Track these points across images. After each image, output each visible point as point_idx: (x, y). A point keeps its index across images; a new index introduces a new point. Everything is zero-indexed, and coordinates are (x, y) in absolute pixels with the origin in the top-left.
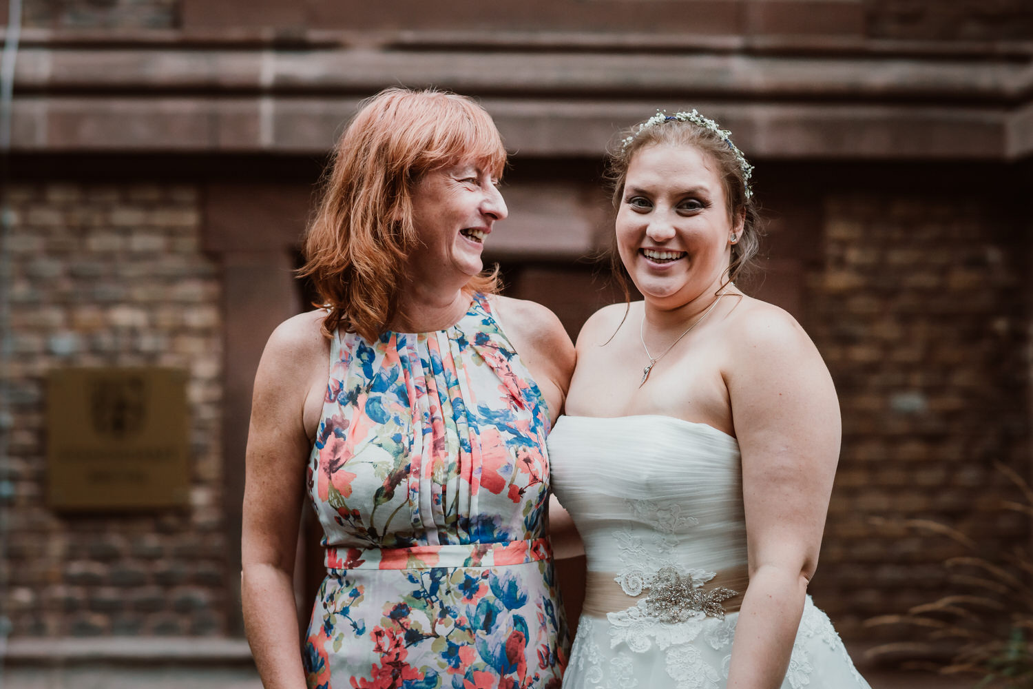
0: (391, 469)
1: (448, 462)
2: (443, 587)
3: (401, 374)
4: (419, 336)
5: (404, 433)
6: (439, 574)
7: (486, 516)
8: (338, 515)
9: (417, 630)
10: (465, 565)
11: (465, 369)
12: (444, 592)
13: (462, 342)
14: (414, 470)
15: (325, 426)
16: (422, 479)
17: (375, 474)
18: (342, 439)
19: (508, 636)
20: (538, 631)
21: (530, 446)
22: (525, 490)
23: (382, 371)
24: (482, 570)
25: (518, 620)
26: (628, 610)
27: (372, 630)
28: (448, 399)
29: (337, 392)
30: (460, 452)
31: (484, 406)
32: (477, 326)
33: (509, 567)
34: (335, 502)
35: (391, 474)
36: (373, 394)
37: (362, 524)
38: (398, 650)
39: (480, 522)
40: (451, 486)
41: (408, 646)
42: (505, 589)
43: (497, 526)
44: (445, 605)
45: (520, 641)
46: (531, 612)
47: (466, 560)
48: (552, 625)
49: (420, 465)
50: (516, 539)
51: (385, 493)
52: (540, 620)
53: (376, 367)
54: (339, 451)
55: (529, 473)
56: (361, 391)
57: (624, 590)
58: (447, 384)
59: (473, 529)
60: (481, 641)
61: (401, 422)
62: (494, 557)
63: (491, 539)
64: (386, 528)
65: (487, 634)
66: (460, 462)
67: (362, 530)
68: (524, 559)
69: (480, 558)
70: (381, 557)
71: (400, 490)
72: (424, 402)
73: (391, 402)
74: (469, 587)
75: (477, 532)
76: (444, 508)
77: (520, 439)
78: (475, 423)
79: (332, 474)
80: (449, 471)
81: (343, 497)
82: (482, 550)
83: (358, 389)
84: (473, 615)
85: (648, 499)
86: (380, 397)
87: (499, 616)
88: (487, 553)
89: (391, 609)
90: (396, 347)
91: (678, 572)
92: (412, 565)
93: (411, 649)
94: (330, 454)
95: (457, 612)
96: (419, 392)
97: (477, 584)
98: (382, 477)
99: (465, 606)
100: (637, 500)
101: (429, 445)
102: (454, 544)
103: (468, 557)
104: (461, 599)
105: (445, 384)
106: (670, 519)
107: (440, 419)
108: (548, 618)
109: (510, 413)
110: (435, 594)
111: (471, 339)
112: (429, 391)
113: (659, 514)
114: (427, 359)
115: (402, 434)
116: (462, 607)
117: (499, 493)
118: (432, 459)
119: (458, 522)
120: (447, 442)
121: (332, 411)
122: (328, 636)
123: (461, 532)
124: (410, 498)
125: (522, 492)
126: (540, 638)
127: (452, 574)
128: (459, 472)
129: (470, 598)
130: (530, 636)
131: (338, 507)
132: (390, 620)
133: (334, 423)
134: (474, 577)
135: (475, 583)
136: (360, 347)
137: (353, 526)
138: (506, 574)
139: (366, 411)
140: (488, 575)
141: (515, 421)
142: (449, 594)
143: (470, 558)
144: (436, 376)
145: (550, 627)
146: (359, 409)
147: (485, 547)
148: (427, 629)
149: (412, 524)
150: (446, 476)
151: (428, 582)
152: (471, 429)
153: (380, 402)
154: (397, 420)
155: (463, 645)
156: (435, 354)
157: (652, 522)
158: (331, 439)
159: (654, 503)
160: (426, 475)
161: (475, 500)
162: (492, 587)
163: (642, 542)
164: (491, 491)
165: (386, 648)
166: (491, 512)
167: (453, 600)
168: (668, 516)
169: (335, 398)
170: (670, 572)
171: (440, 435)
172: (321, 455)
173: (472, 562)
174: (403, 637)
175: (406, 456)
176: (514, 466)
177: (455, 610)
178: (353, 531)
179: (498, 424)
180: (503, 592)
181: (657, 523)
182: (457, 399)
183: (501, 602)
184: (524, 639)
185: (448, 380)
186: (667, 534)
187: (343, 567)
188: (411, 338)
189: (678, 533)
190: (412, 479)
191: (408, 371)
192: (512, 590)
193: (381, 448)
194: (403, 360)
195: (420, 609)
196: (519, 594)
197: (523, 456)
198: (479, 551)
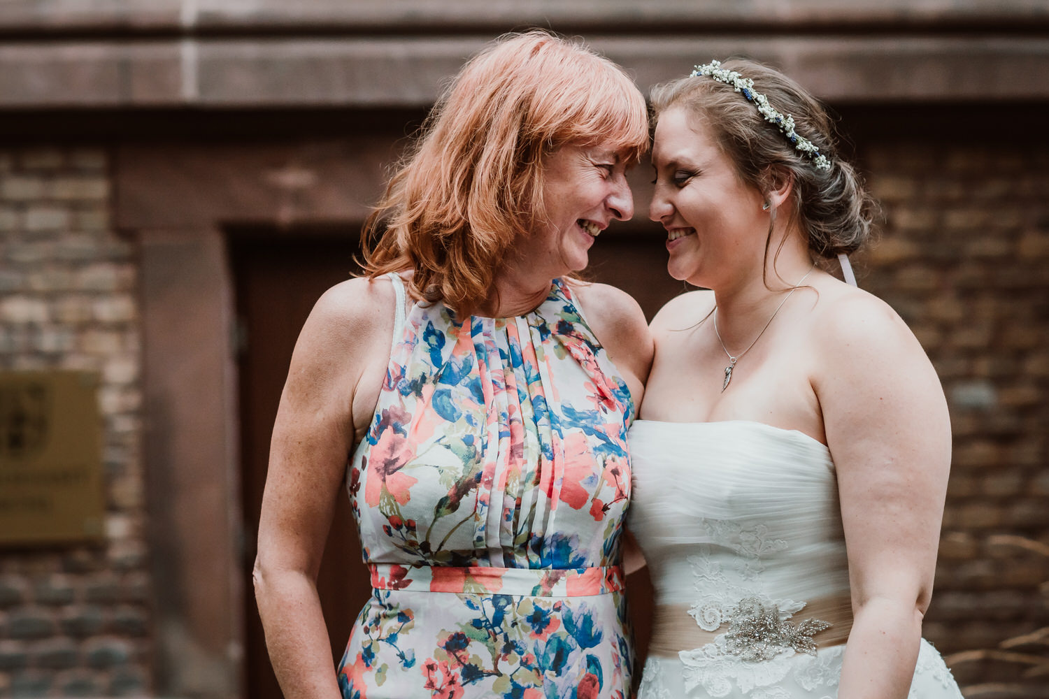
0: (460, 476)
1: (526, 471)
2: (509, 618)
3: (476, 366)
4: (497, 322)
5: (477, 434)
6: (503, 602)
7: (562, 535)
8: (388, 524)
9: (476, 665)
10: (534, 594)
11: (547, 361)
12: (510, 624)
13: (544, 330)
14: (486, 480)
15: (382, 419)
16: (494, 490)
17: (440, 481)
18: (401, 435)
19: (580, 680)
20: (612, 674)
21: (620, 455)
22: (609, 507)
23: (453, 360)
24: (553, 601)
25: (592, 661)
26: (704, 647)
27: (424, 664)
28: (528, 397)
29: (398, 378)
30: (540, 460)
31: (568, 406)
32: (559, 312)
33: (584, 599)
34: (387, 510)
35: (458, 482)
36: (441, 386)
37: (416, 537)
38: (453, 688)
39: (555, 543)
40: (527, 500)
41: (464, 684)
42: (579, 624)
43: (574, 549)
44: (510, 639)
45: (594, 685)
46: (606, 652)
47: (534, 588)
48: (626, 667)
49: (493, 474)
50: (592, 566)
51: (450, 504)
52: (614, 661)
53: (445, 354)
54: (398, 449)
55: (616, 487)
56: (427, 381)
57: (699, 624)
58: (527, 379)
59: (546, 551)
60: (550, 684)
61: (474, 421)
62: (567, 587)
63: (565, 564)
64: (442, 545)
65: (557, 676)
66: (539, 471)
67: (413, 544)
68: (600, 590)
69: (551, 587)
70: (431, 577)
71: (467, 502)
72: (503, 400)
73: (463, 398)
74: (539, 620)
75: (549, 556)
76: (515, 525)
77: (609, 446)
78: (558, 425)
79: (387, 476)
80: (526, 481)
81: (398, 504)
82: (554, 577)
83: (424, 378)
84: (542, 653)
85: (731, 519)
86: (450, 390)
87: (571, 655)
88: (559, 581)
89: (446, 639)
90: (470, 333)
91: (762, 603)
92: (470, 589)
93: (469, 687)
94: (385, 452)
95: (524, 648)
96: (496, 388)
97: (548, 617)
98: (448, 484)
99: (533, 641)
100: (717, 520)
101: (506, 451)
102: (522, 567)
103: (536, 584)
104: (529, 633)
105: (525, 379)
106: (755, 542)
107: (519, 421)
108: (623, 659)
109: (598, 415)
110: (499, 625)
111: (552, 327)
112: (508, 387)
113: (743, 537)
114: (506, 350)
115: (475, 436)
116: (529, 641)
117: (580, 508)
118: (508, 467)
119: (530, 542)
120: (527, 447)
121: (390, 401)
122: (368, 666)
123: (531, 553)
124: (477, 512)
125: (606, 508)
126: (614, 682)
127: (519, 603)
128: (537, 482)
129: (539, 632)
130: (604, 679)
131: (390, 515)
132: (445, 652)
133: (392, 416)
134: (545, 609)
135: (545, 616)
136: (427, 328)
137: (403, 538)
138: (580, 607)
139: (433, 405)
140: (560, 607)
141: (604, 424)
142: (515, 627)
143: (539, 586)
144: (514, 369)
145: (624, 669)
146: (423, 400)
147: (557, 574)
148: (487, 665)
149: (474, 542)
150: (522, 487)
151: (490, 612)
152: (554, 432)
153: (449, 396)
154: (469, 419)
155: (529, 687)
156: (515, 343)
157: (734, 545)
158: (388, 433)
159: (737, 524)
160: (499, 486)
161: (553, 515)
162: (564, 621)
163: (722, 569)
164: (571, 506)
165: (438, 685)
166: (568, 530)
167: (520, 633)
168: (753, 538)
169: (394, 386)
170: (753, 603)
171: (519, 440)
172: (371, 453)
173: (541, 591)
174: (460, 673)
175: (478, 462)
176: (599, 477)
177: (521, 646)
178: (402, 543)
179: (585, 427)
180: (577, 628)
181: (740, 546)
182: (538, 397)
183: (574, 640)
184: (598, 683)
185: (528, 374)
186: (751, 559)
187: (387, 588)
188: (487, 323)
189: (763, 559)
190: (482, 490)
191: (484, 362)
192: (587, 625)
193: (449, 450)
194: (478, 348)
195: (481, 640)
196: (594, 630)
197: (611, 466)
198: (550, 579)
